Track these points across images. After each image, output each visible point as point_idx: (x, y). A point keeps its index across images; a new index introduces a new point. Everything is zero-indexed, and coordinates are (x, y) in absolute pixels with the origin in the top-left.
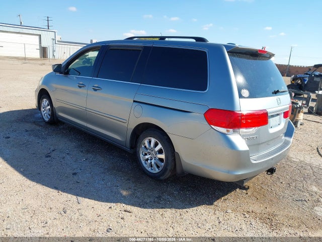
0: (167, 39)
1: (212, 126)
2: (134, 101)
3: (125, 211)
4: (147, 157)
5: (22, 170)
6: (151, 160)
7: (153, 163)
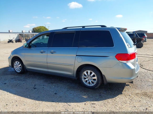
0: (86, 27)
1: (120, 61)
2: (76, 55)
3: (92, 104)
4: (86, 80)
5: (29, 97)
6: (89, 80)
7: (90, 82)
